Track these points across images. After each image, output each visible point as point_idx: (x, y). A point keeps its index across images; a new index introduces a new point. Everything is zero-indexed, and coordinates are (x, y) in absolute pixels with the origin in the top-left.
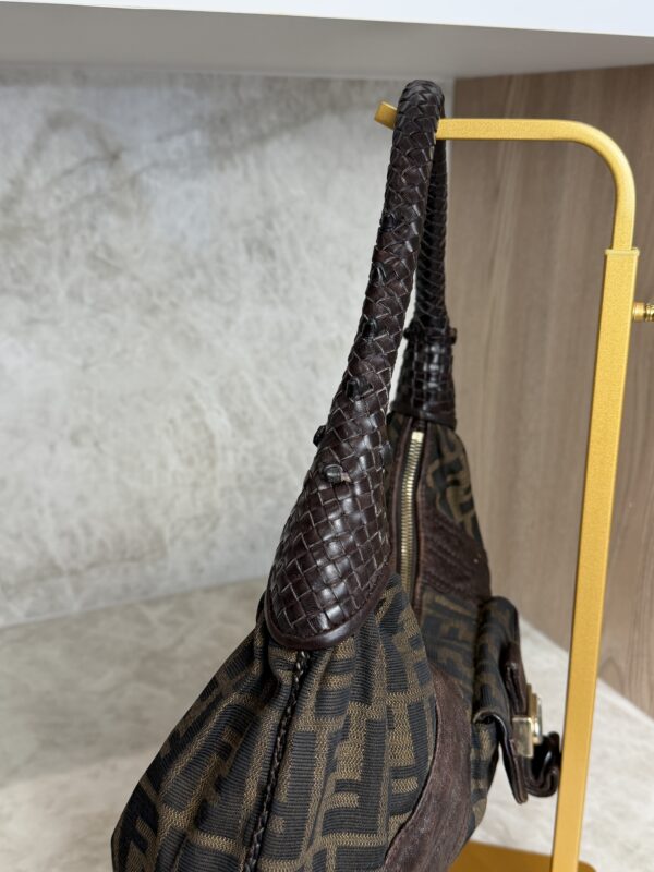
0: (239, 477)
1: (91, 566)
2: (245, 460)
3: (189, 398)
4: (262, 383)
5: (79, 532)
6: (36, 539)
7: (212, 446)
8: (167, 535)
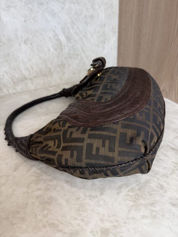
0: (69, 54)
1: (35, 77)
2: (70, 49)
3: (54, 31)
4: (73, 27)
5: (30, 68)
6: (20, 70)
7: (61, 45)
8: (52, 70)
